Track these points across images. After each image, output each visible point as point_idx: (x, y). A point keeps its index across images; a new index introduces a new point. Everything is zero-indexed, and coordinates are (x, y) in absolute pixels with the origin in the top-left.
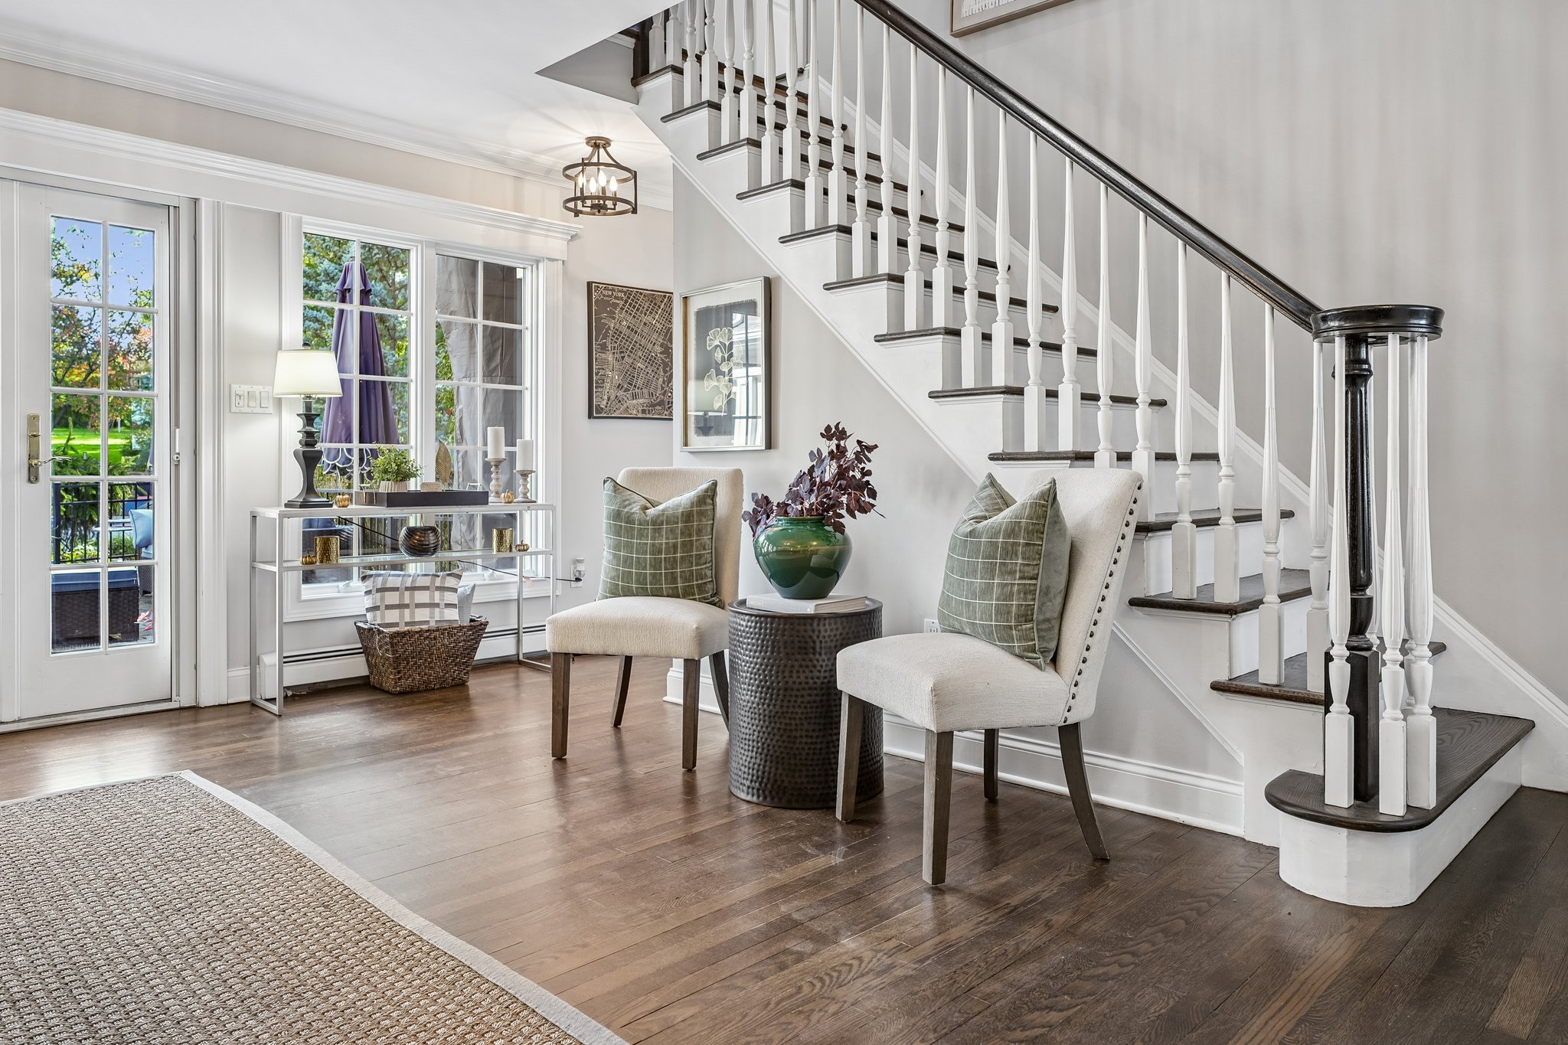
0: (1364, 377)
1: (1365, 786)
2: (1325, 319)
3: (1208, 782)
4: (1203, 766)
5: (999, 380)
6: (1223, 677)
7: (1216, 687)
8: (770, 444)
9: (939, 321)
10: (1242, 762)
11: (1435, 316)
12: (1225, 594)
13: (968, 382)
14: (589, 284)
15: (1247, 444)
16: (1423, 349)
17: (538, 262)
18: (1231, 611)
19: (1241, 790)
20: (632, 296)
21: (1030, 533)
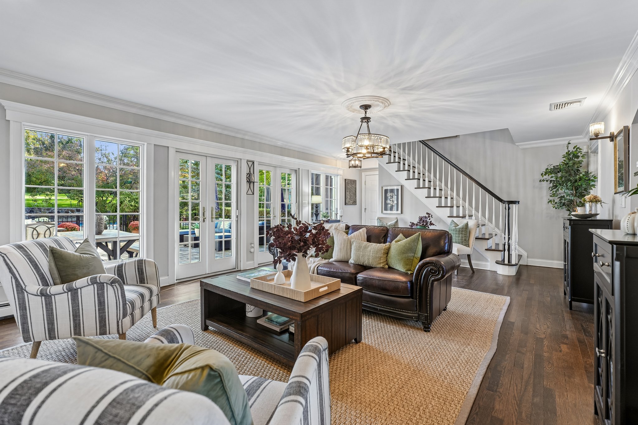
0: (509, 209)
1: (509, 261)
2: (505, 202)
3: (483, 263)
4: (483, 261)
5: (449, 205)
6: (487, 248)
7: (486, 250)
8: (402, 213)
9: (438, 195)
10: (489, 260)
11: (519, 202)
12: (487, 237)
13: (443, 205)
14: (345, 179)
15: (477, 213)
16: (517, 205)
17: (338, 175)
18: (488, 239)
19: (489, 264)
20: (351, 181)
21: (465, 229)
